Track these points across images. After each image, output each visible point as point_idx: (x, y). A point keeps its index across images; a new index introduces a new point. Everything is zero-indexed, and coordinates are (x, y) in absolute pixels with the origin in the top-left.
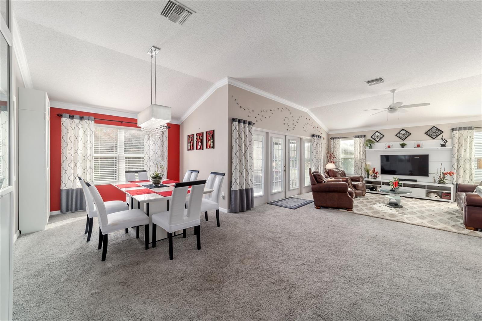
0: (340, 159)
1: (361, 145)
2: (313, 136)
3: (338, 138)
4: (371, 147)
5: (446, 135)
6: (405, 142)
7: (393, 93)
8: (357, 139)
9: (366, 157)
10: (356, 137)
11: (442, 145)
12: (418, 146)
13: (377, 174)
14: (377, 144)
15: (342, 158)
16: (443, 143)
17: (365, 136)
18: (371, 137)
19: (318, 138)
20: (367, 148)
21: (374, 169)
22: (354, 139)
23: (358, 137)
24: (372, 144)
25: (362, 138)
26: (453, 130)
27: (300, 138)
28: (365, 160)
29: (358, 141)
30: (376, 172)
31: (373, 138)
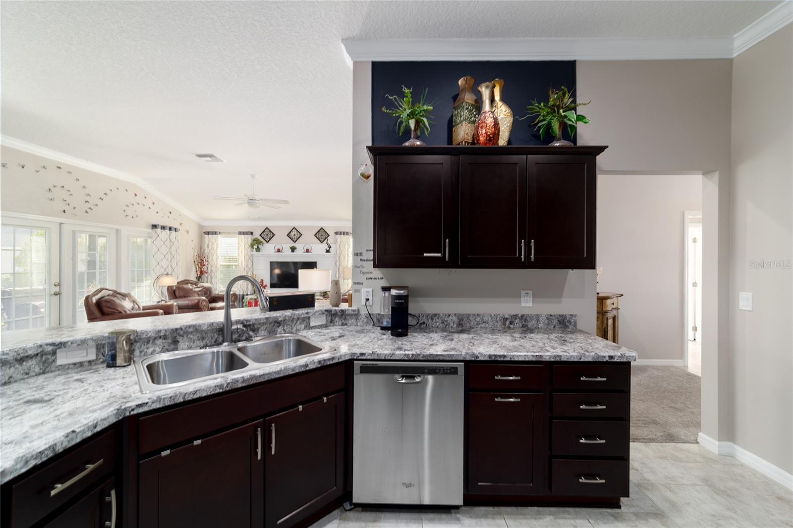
0: (218, 266)
1: (247, 246)
2: (154, 227)
3: (216, 233)
4: (258, 250)
5: (330, 240)
6: (295, 245)
8: (242, 236)
9: (253, 264)
10: (240, 233)
11: (328, 251)
12: (308, 251)
13: (265, 288)
14: (266, 245)
15: (221, 265)
16: (328, 249)
17: (252, 233)
18: (260, 235)
19: (168, 231)
20: (255, 252)
21: (262, 281)
22: (238, 236)
23: (243, 233)
24: (260, 246)
25: (248, 236)
26: (336, 233)
27: (117, 230)
28: (251, 269)
29: (243, 240)
31: (261, 237)
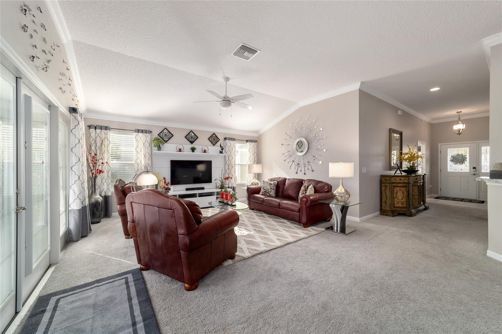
2: (73, 110)
3: (106, 128)
4: (159, 148)
5: (222, 143)
6: (194, 146)
7: (226, 82)
8: (140, 134)
9: (152, 163)
10: (138, 131)
11: (221, 152)
12: (205, 151)
13: (168, 185)
14: (166, 144)
16: (221, 150)
18: (158, 135)
20: (155, 150)
21: (164, 178)
22: (135, 134)
23: (142, 131)
24: (161, 145)
25: (147, 134)
26: (225, 139)
28: (151, 167)
29: (142, 139)
30: (167, 182)
31: (160, 136)
